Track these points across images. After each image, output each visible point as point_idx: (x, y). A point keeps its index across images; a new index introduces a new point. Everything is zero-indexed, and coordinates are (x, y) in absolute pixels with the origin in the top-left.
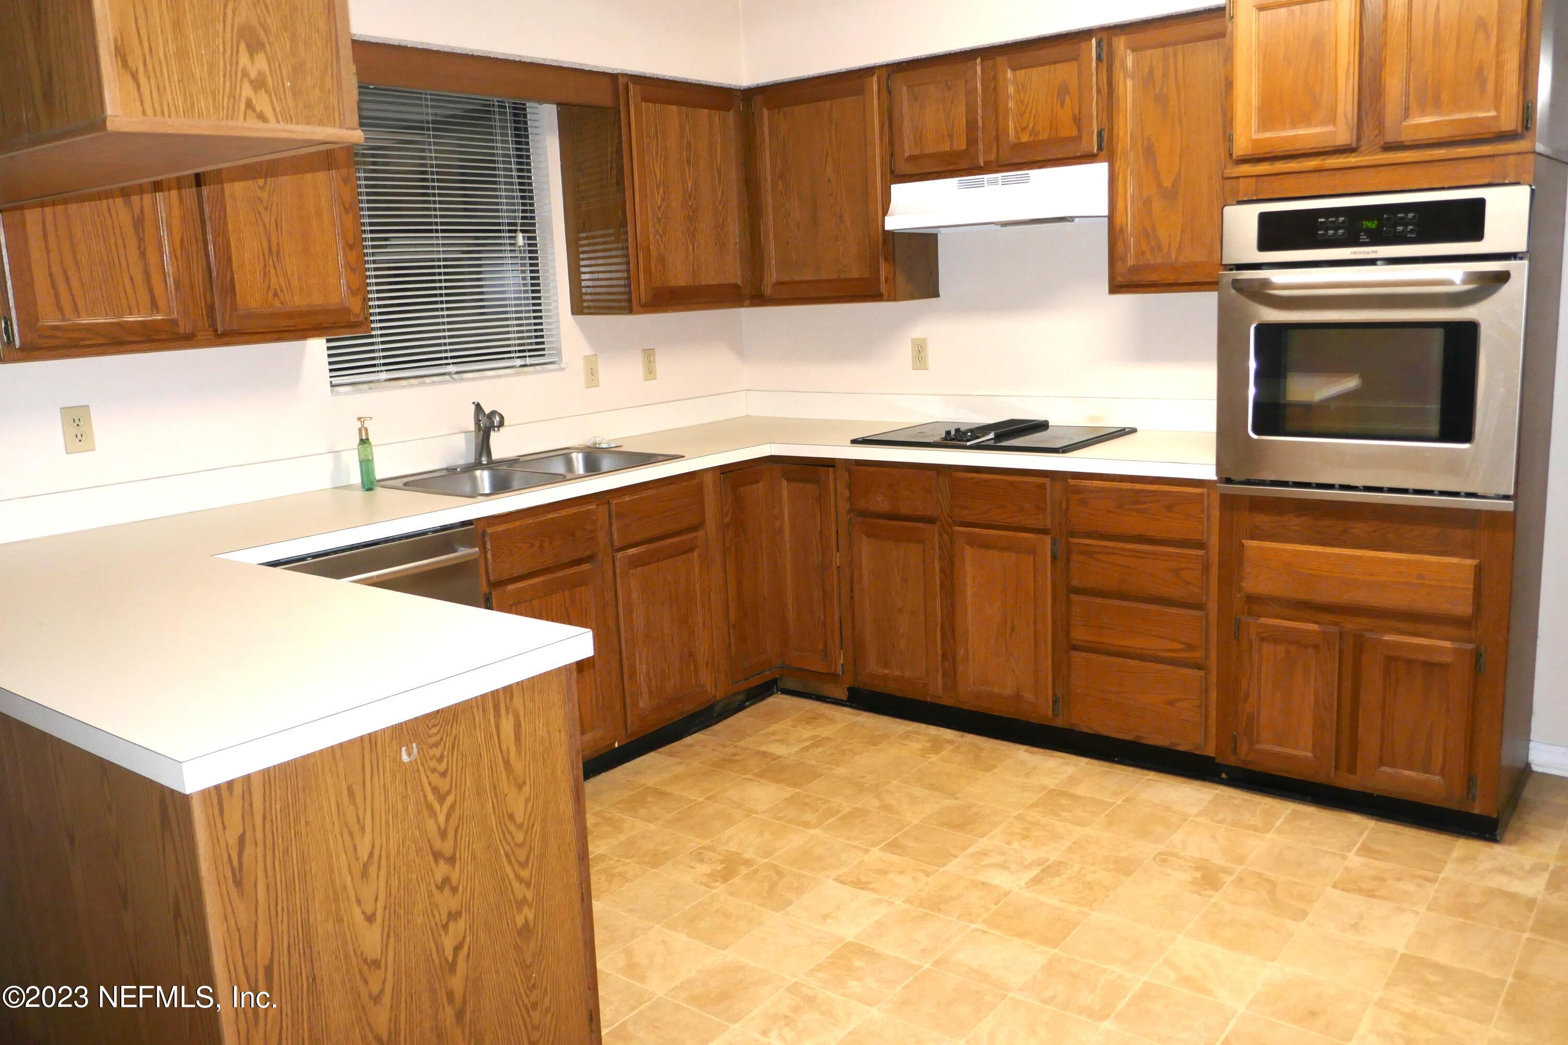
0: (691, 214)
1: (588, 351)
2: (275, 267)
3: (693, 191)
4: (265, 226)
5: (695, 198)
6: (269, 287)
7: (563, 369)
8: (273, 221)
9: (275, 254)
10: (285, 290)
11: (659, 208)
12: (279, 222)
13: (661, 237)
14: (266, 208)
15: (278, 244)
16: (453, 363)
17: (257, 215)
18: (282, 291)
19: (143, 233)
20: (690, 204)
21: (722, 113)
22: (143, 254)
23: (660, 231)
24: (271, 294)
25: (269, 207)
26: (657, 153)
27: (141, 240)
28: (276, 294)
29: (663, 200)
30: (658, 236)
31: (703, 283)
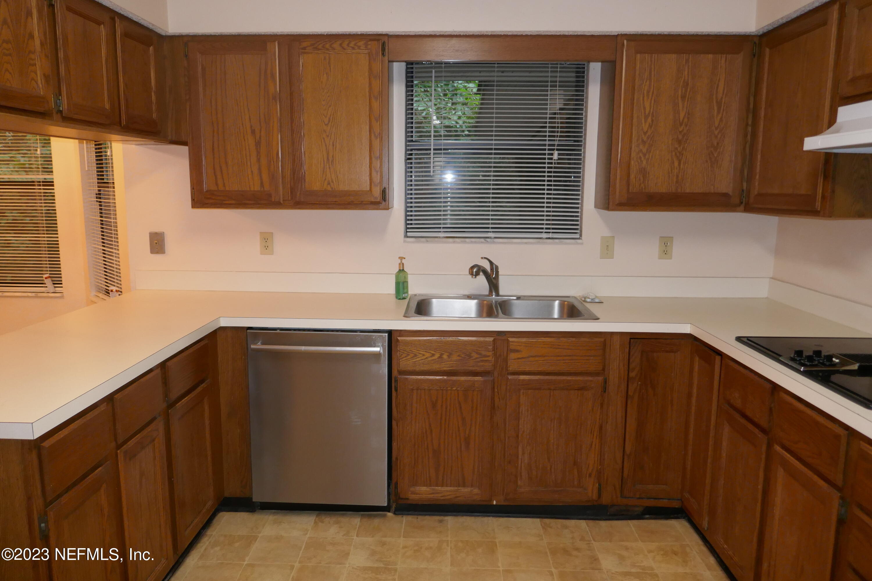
0: (680, 137)
1: (607, 233)
2: (330, 168)
3: (686, 120)
4: (326, 146)
5: (686, 126)
6: (325, 179)
7: (582, 244)
8: (331, 143)
9: (330, 161)
10: (334, 181)
11: (645, 133)
12: (335, 143)
13: (645, 155)
14: (328, 136)
15: (333, 157)
16: (493, 232)
17: (323, 140)
18: (333, 182)
19: (260, 149)
20: (681, 129)
21: (729, 56)
22: (259, 160)
23: (644, 150)
24: (326, 183)
25: (330, 136)
26: (648, 92)
27: (258, 153)
28: (329, 184)
29: (650, 126)
30: (641, 155)
31: (688, 191)
